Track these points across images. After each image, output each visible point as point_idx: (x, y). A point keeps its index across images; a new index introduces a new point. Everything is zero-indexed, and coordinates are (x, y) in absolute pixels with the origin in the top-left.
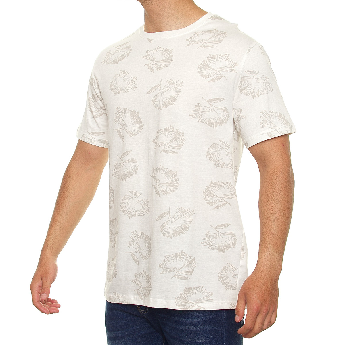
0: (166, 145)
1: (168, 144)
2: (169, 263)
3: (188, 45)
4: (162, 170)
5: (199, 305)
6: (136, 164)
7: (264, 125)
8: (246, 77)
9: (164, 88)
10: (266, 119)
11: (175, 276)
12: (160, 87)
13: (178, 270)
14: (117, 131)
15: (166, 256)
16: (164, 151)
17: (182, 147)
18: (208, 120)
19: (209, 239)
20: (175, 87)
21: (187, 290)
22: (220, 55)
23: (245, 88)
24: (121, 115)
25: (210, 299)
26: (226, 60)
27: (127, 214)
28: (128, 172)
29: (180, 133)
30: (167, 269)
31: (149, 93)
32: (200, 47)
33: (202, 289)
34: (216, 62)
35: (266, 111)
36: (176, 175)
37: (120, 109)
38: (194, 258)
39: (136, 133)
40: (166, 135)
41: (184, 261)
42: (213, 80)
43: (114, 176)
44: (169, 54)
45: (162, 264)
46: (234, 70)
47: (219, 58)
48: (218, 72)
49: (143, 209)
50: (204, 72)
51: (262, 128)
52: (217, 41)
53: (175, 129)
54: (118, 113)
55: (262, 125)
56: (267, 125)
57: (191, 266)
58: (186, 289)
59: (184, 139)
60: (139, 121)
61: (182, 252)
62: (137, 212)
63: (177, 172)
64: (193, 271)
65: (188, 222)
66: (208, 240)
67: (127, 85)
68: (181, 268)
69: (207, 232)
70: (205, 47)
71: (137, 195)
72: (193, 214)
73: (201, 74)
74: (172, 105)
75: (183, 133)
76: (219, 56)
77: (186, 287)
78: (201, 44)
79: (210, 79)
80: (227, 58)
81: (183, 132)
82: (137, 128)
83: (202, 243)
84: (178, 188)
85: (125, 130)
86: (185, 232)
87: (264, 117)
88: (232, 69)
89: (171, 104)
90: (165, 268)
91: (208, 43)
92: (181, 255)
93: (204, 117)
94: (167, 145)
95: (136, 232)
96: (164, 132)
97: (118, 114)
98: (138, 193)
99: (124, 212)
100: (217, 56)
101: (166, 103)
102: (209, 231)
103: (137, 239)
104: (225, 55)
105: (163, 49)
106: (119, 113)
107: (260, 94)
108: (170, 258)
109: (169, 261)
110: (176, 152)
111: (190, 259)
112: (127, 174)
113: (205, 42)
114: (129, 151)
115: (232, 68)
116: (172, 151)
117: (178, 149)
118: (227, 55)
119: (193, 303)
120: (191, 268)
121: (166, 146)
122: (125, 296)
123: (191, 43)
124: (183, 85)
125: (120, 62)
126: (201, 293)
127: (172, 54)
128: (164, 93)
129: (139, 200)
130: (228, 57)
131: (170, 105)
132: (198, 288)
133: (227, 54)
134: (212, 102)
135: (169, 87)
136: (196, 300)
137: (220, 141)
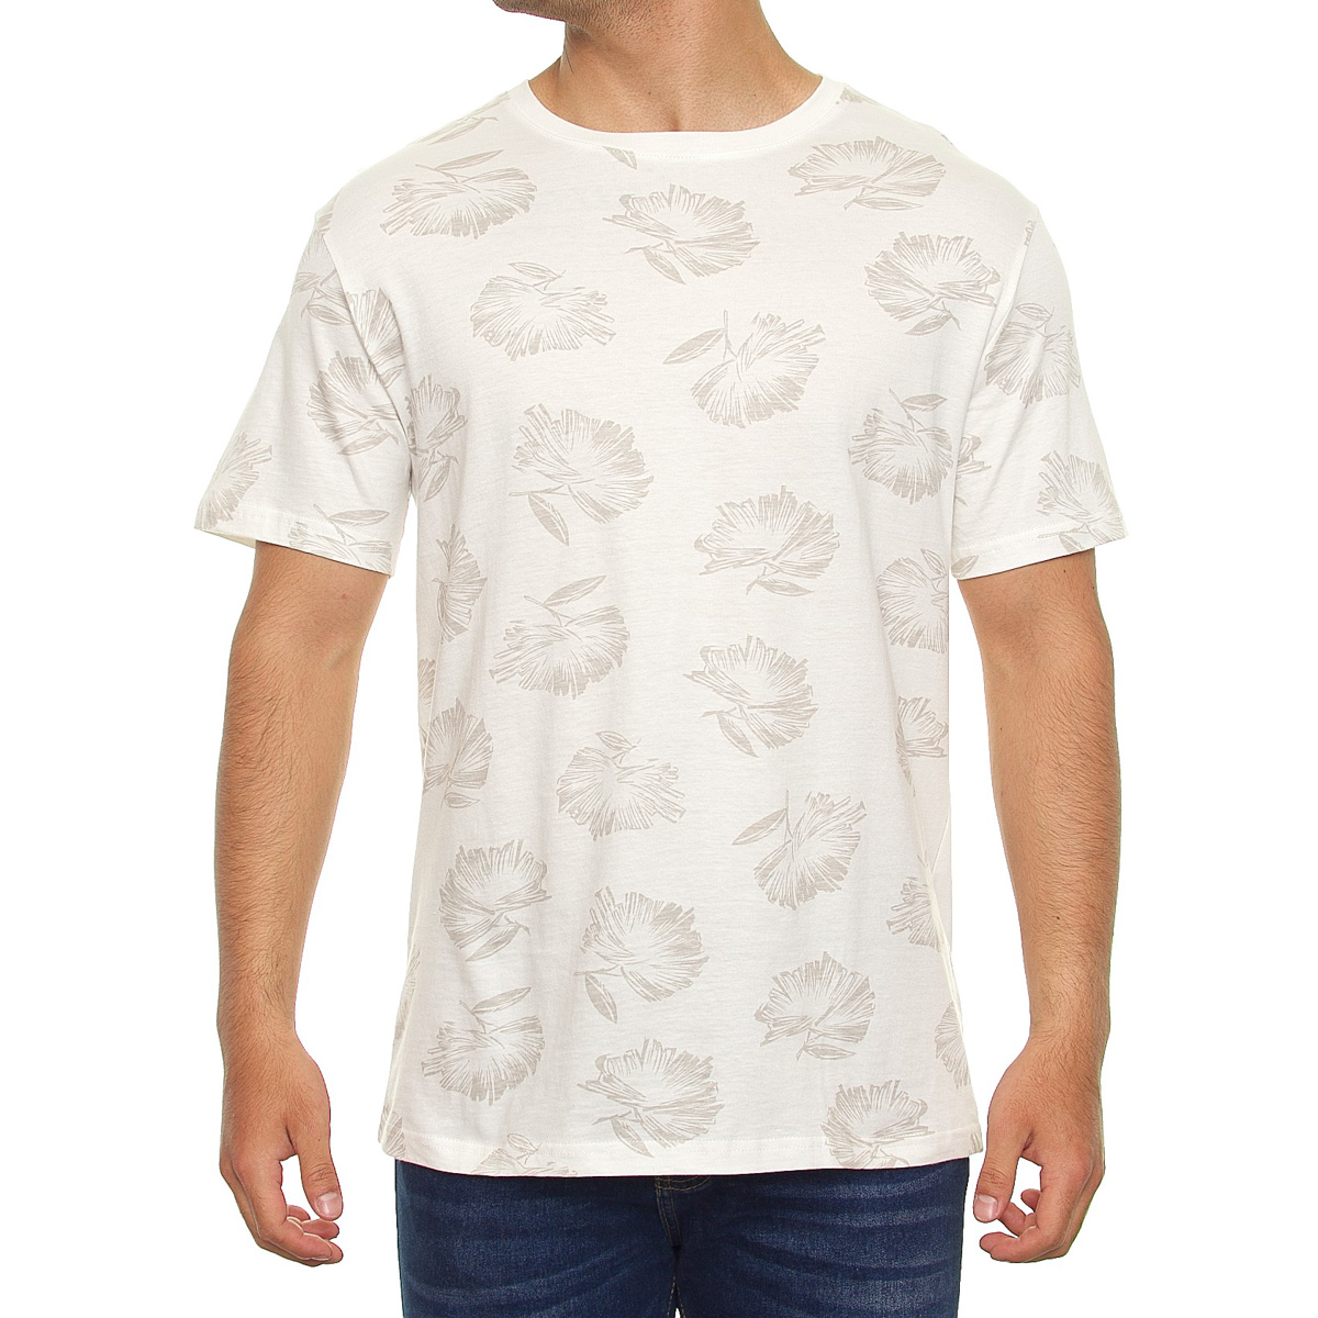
0: (770, 561)
1: (774, 558)
2: (787, 999)
3: (803, 191)
4: (758, 654)
5: (887, 1149)
6: (621, 630)
7: (1050, 506)
8: (1018, 328)
9: (746, 344)
10: (1057, 484)
11: (805, 1048)
12: (728, 342)
13: (813, 1027)
14: (530, 500)
15: (779, 977)
16: (763, 584)
17: (825, 569)
18: (896, 473)
19: (911, 908)
20: (792, 343)
21: (845, 1096)
22: (940, 238)
23: (1005, 364)
24: (550, 437)
25: (918, 1128)
26: (963, 257)
27: (590, 822)
28: (590, 661)
29: (819, 517)
30: (780, 1024)
31: (679, 361)
32: (854, 201)
33: (894, 1093)
34: (930, 262)
35: (1059, 457)
36: (804, 672)
37: (545, 412)
38: (867, 979)
39: (621, 509)
40: (768, 524)
41: (830, 991)
42: (921, 329)
43: (497, 677)
44: (734, 219)
45: (765, 1009)
46: (987, 296)
47: (936, 248)
48: (938, 300)
49: (641, 805)
50: (895, 297)
51: (1044, 513)
52: (915, 188)
53: (801, 501)
54: (532, 430)
55: (1045, 503)
56: (1059, 506)
57: (857, 1007)
58: (842, 1092)
59: (835, 541)
60: (633, 463)
61: (826, 958)
62: (617, 815)
63: (805, 661)
64: (866, 1027)
65: (846, 848)
66: (907, 909)
67: (566, 322)
68: (822, 1019)
69: (907, 881)
70: (874, 204)
71: (619, 748)
72: (860, 819)
73: (882, 302)
74: (789, 410)
75: (830, 520)
76: (934, 241)
77: (841, 1086)
78: (856, 192)
79: (912, 322)
80: (964, 252)
81: (830, 514)
82: (625, 487)
83: (890, 924)
84: (811, 721)
85: (575, 497)
86: (835, 885)
87: (1051, 475)
88: (982, 295)
89: (783, 409)
90: (775, 1020)
91: (882, 189)
92: (823, 969)
93: (884, 460)
94: (772, 562)
95: (610, 893)
96: (757, 511)
97: (535, 433)
98: (626, 741)
99: (577, 816)
100: (931, 241)
101: (761, 401)
102: (914, 879)
103: (612, 923)
104: (957, 238)
105: (697, 197)
106: (537, 429)
107: (1044, 394)
108: (790, 984)
109: (787, 995)
110: (802, 589)
111: (852, 984)
112: (586, 668)
113: (871, 187)
114: (595, 579)
115: (982, 291)
116: (791, 584)
117: (809, 576)
118: (964, 241)
119: (870, 1145)
120: (859, 1015)
121: (770, 564)
122: (550, 1145)
123: (812, 183)
124: (824, 339)
125: (492, 228)
126: (893, 1107)
127: (744, 219)
128: (748, 365)
129: (625, 769)
130: (966, 247)
131: (777, 412)
132: (885, 1087)
133: (962, 237)
134: (914, 408)
135: (769, 341)
136: (878, 1134)
137: (923, 552)
